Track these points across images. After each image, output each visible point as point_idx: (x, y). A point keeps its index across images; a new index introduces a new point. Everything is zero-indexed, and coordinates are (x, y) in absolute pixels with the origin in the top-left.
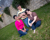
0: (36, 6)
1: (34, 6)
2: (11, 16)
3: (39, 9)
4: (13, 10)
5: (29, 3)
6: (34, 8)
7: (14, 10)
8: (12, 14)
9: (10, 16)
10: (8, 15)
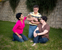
0: (54, 23)
1: (53, 21)
2: (14, 11)
3: (57, 29)
4: (23, 6)
5: (49, 14)
6: (50, 23)
7: (25, 8)
8: (18, 11)
9: (12, 11)
10: (10, 8)
